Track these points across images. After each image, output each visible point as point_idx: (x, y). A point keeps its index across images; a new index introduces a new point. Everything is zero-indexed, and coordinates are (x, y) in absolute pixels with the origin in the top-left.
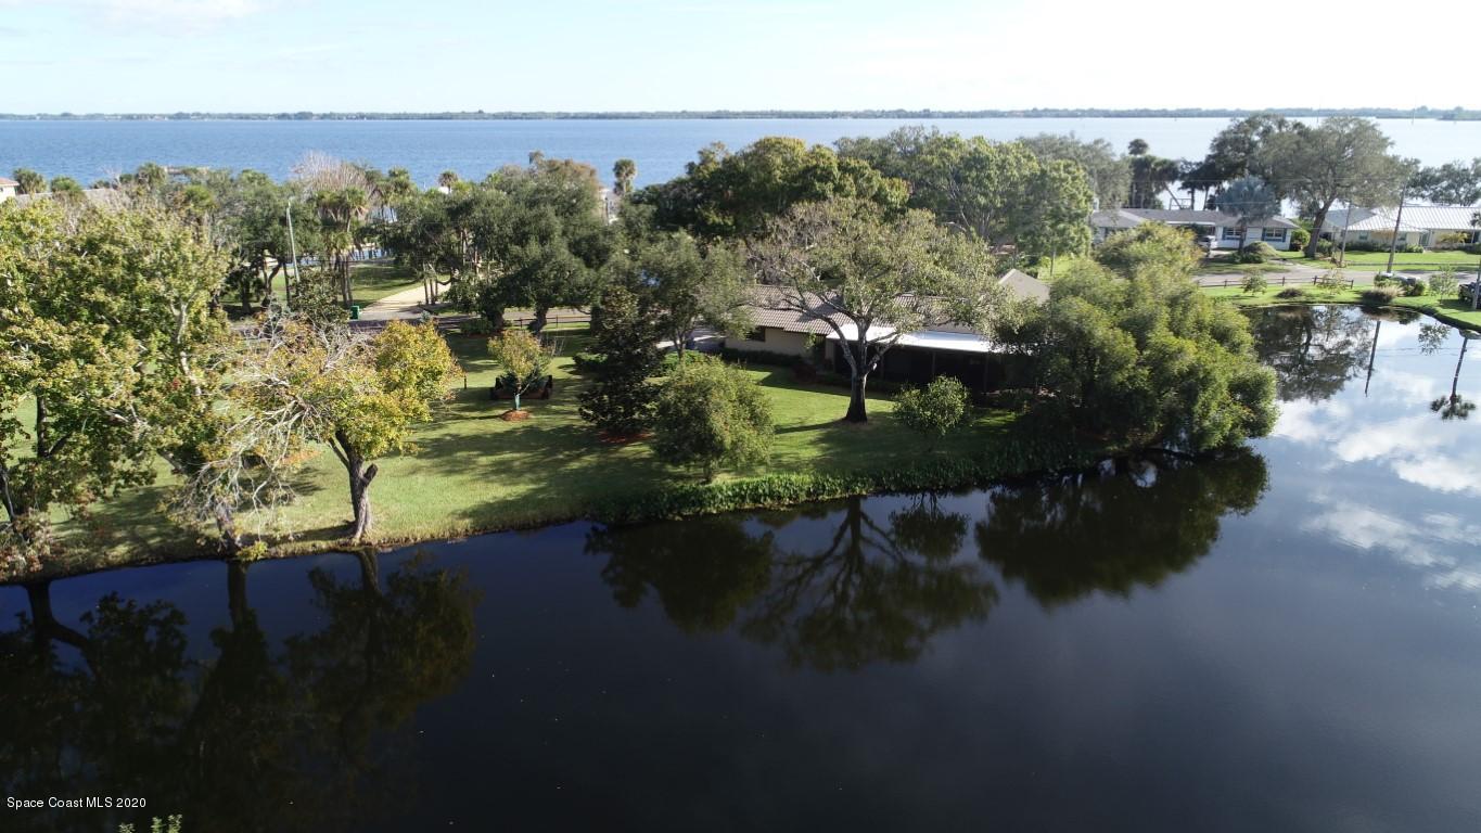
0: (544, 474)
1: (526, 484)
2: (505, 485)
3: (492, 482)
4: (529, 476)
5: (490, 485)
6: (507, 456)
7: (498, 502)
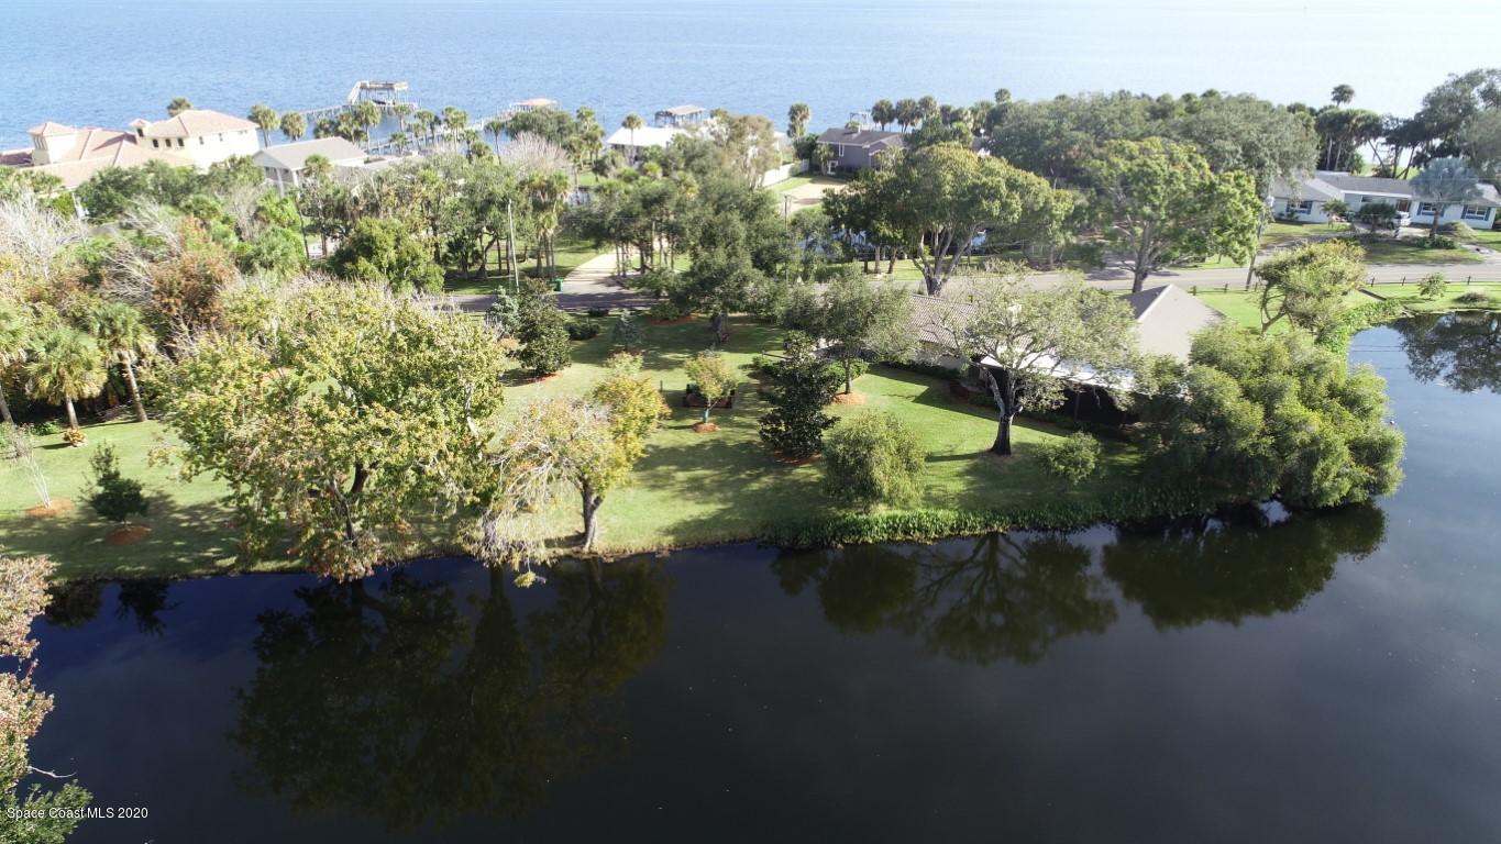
0: (730, 494)
1: (716, 503)
2: (698, 503)
3: (688, 499)
4: (718, 495)
5: (687, 503)
6: (700, 472)
7: (693, 521)
